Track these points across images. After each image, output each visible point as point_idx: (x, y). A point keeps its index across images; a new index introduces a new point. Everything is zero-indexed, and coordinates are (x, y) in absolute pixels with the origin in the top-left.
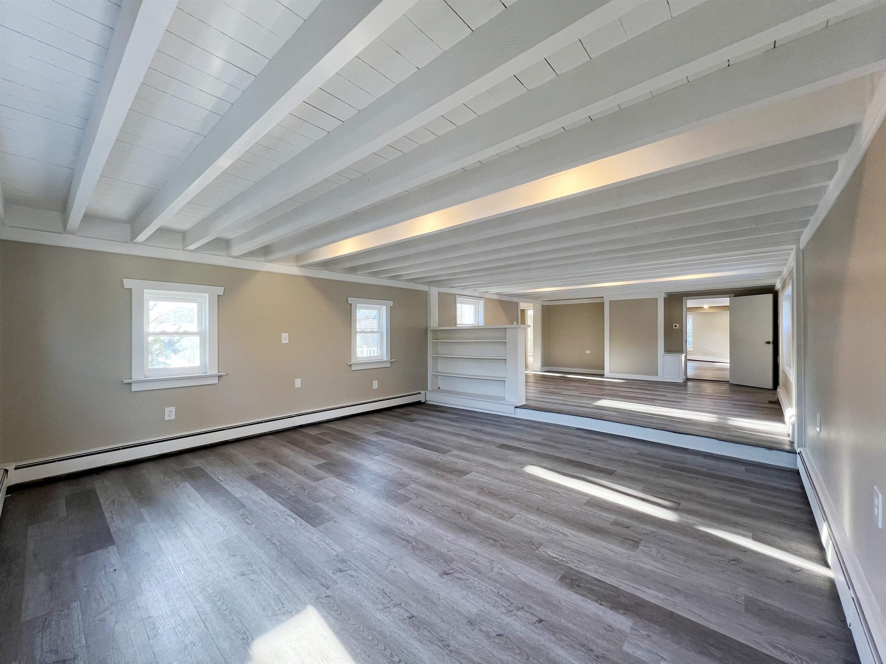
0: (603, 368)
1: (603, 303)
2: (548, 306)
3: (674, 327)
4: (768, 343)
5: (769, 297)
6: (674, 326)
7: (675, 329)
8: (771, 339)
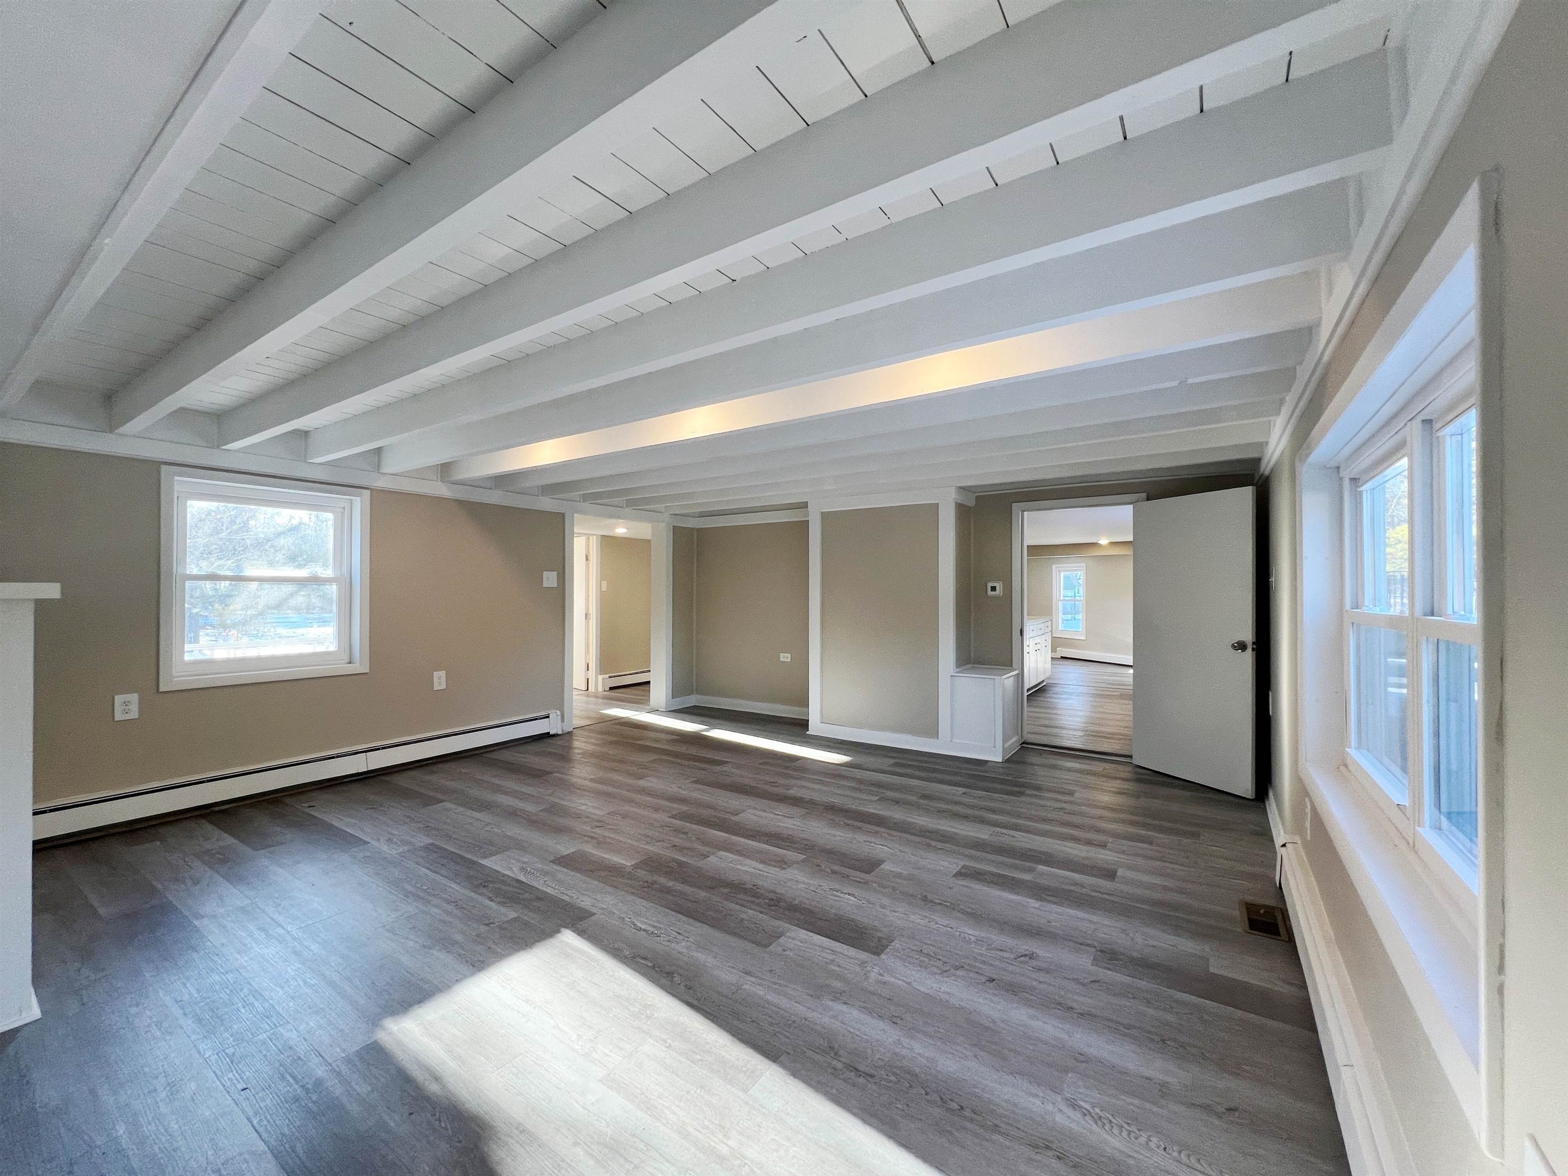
0: (804, 702)
1: (804, 526)
2: (699, 530)
3: (990, 593)
4: (1241, 646)
5: (1245, 496)
6: (989, 589)
7: (993, 597)
8: (1247, 634)
